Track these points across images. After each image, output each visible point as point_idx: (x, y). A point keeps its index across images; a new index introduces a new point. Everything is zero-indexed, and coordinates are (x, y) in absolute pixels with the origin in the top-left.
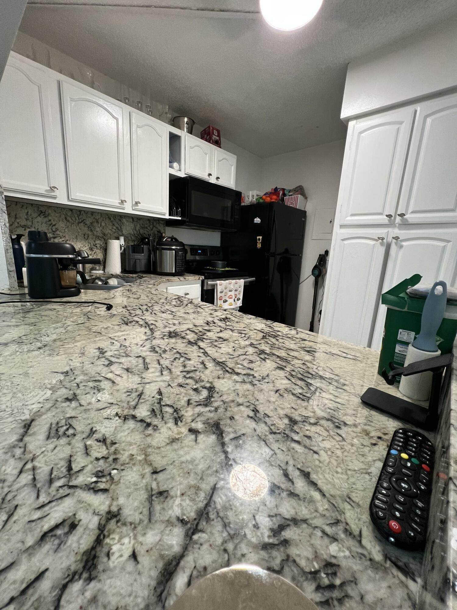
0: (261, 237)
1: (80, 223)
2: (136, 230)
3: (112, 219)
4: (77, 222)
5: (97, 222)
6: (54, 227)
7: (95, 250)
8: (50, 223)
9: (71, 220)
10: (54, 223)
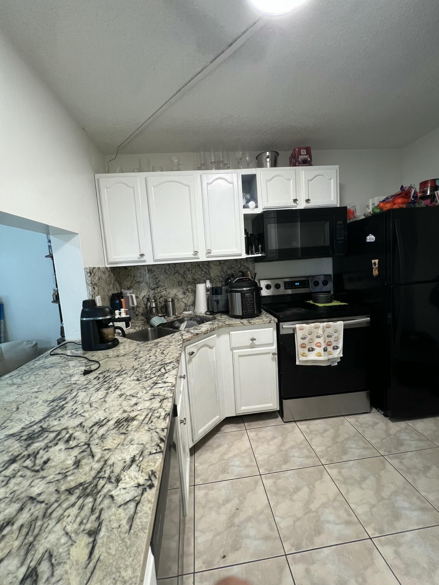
0: (377, 261)
1: (176, 273)
2: (223, 271)
3: (201, 266)
4: (173, 273)
5: (189, 270)
6: (157, 280)
7: (187, 293)
8: (155, 277)
9: (168, 273)
10: (157, 277)
